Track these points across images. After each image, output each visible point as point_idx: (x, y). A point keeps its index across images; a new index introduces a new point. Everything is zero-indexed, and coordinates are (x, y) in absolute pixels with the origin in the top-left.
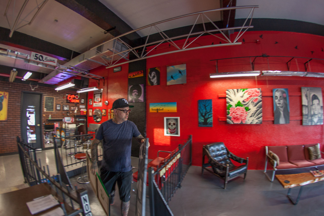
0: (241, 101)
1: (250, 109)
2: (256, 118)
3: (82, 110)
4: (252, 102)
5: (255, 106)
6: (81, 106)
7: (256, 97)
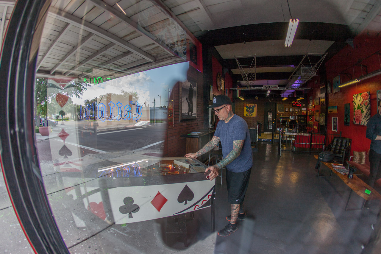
1: (363, 112)
2: (366, 120)
4: (364, 105)
5: (366, 109)
7: (367, 100)
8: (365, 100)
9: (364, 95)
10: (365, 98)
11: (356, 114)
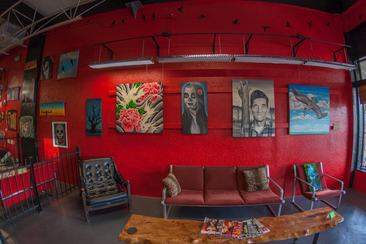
0: (134, 101)
1: (145, 112)
4: (149, 102)
7: (155, 95)
8: (152, 93)
9: (148, 87)
10: (153, 91)
11: (124, 116)
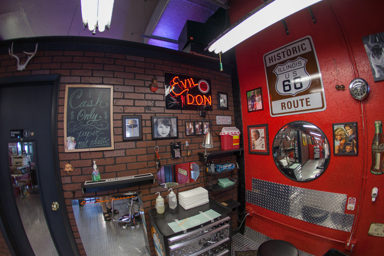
3: (225, 132)
6: (220, 120)
